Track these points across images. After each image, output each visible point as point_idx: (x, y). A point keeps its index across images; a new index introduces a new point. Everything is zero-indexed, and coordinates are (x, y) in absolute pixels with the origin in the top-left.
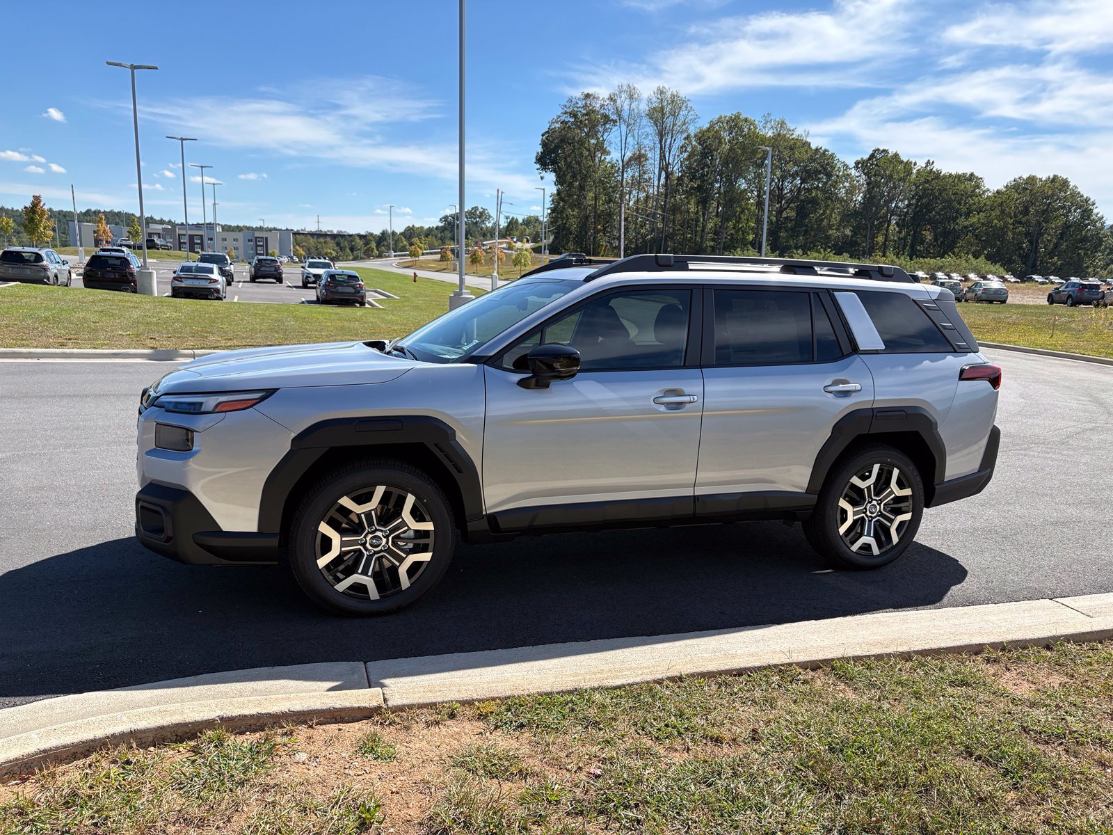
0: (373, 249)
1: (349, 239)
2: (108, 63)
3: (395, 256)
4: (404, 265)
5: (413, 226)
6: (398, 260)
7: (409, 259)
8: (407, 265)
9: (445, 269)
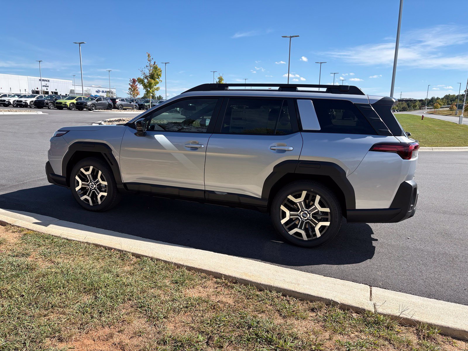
0: (416, 106)
1: (414, 102)
2: (283, 37)
3: (427, 109)
4: (430, 113)
5: (449, 95)
6: (429, 110)
7: (433, 110)
8: (432, 113)
9: (451, 114)
